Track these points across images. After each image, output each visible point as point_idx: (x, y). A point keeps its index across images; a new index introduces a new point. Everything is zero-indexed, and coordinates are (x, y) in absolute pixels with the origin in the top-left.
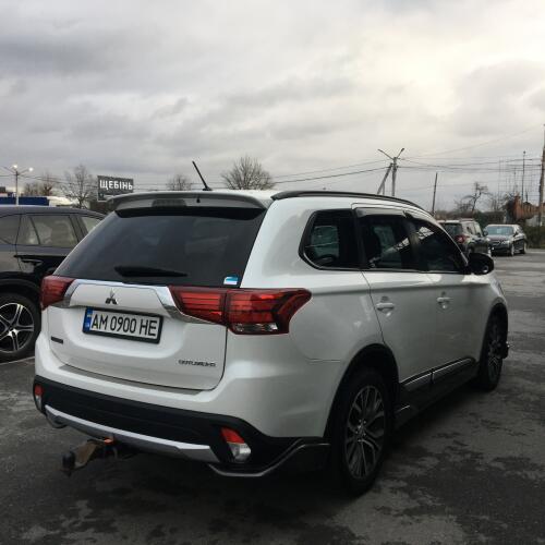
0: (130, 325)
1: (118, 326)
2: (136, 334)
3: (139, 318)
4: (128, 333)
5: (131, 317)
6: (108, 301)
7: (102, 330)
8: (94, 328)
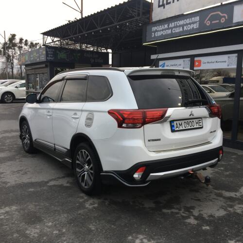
0: (192, 124)
1: (187, 125)
2: (195, 127)
3: (194, 120)
4: (192, 127)
5: (191, 120)
6: (190, 115)
7: (181, 128)
8: (177, 129)
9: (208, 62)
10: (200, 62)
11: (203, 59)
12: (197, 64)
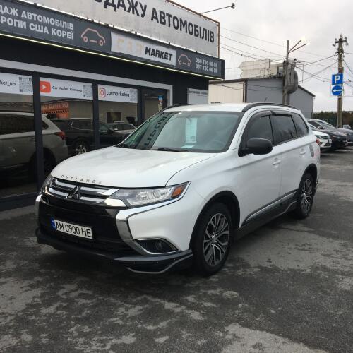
9: (60, 88)
10: (48, 85)
11: (53, 82)
12: (44, 87)
